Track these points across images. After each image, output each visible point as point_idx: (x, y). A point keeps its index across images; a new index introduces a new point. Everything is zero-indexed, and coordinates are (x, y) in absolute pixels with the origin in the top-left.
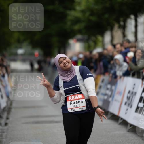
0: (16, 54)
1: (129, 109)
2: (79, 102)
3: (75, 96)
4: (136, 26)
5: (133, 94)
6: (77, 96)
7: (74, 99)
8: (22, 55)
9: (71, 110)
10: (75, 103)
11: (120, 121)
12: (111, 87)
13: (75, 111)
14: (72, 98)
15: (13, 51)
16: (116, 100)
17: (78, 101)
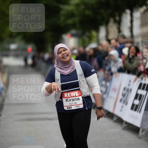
0: (9, 49)
1: (124, 106)
2: (76, 99)
3: (71, 93)
4: (132, 21)
5: (128, 90)
6: (73, 93)
7: (70, 96)
8: (15, 50)
9: (67, 108)
10: (71, 100)
11: (115, 119)
12: (106, 84)
13: (71, 109)
14: (67, 96)
15: (6, 46)
16: (111, 97)
17: (74, 98)
